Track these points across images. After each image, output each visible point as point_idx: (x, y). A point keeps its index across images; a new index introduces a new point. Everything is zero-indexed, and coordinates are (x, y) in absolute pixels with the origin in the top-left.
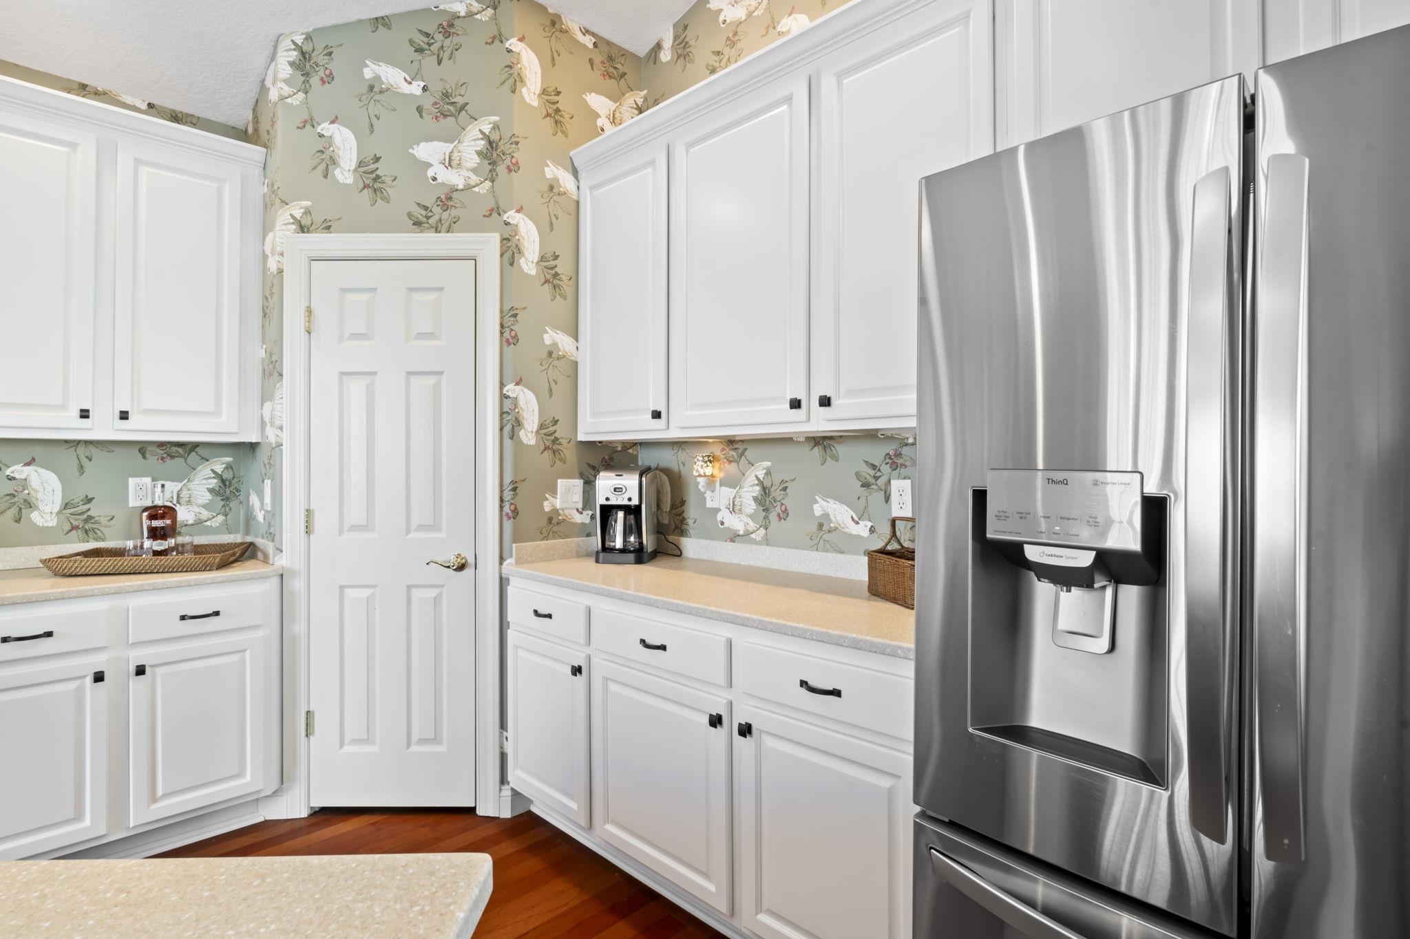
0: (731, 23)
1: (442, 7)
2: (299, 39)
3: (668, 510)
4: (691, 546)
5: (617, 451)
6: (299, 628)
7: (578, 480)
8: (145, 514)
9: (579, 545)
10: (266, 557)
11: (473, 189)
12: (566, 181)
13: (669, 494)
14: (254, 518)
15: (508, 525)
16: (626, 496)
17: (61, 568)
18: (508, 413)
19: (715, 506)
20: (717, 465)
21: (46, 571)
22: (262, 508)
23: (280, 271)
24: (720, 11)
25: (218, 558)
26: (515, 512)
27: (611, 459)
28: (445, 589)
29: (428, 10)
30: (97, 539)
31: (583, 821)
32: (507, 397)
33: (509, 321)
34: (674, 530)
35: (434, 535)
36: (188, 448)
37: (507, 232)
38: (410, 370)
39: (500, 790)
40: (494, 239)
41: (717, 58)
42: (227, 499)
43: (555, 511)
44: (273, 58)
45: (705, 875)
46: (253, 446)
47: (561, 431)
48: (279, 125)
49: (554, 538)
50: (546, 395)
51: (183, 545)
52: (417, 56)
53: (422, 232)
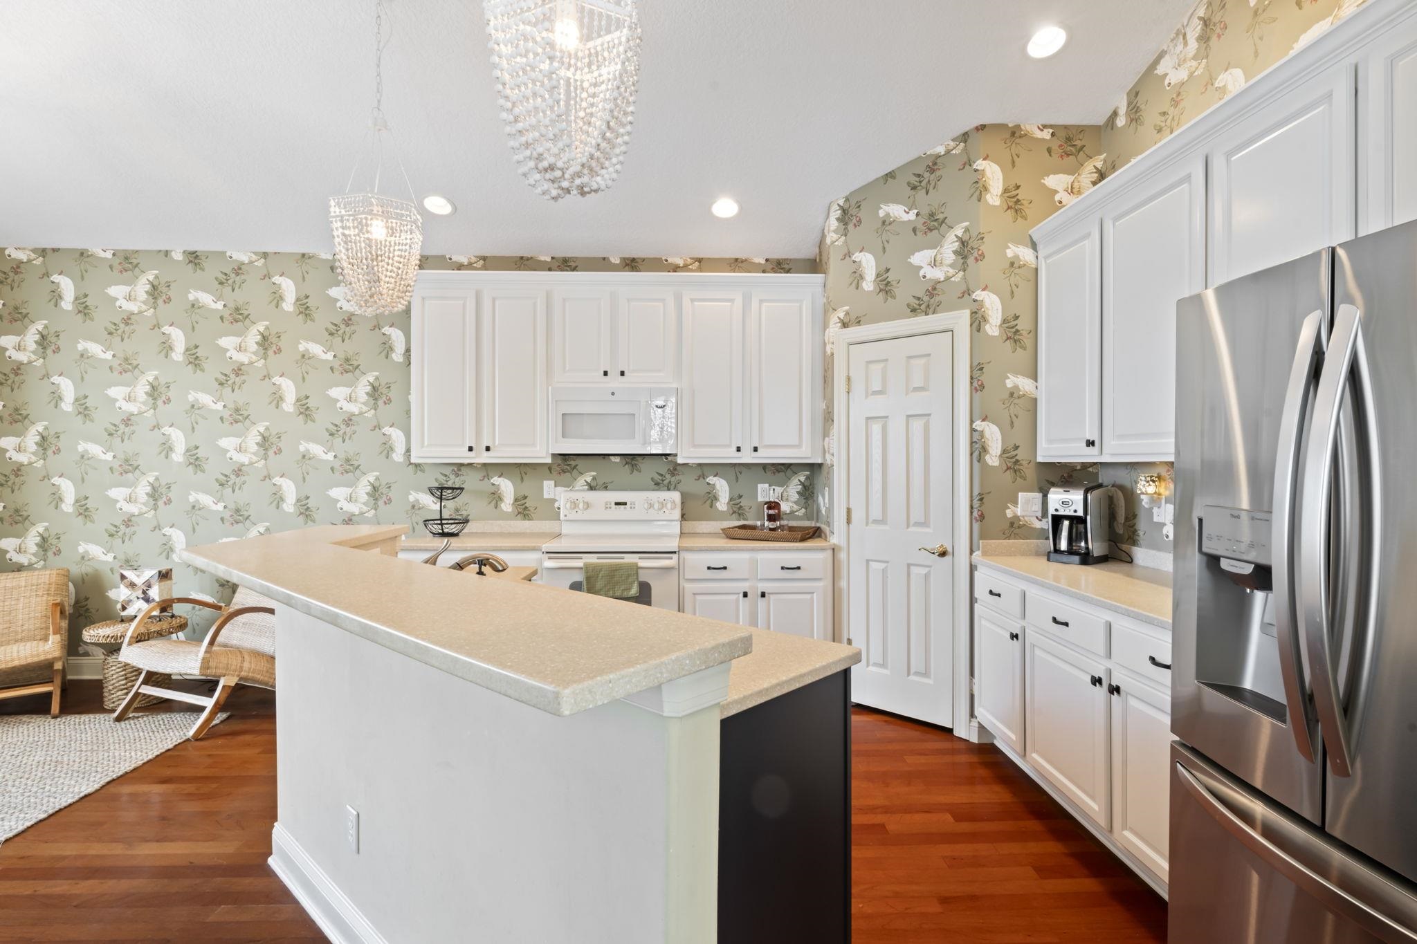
0: (1175, 85)
1: (928, 153)
2: (841, 202)
3: (1123, 522)
4: (1141, 555)
5: (1076, 470)
6: (843, 584)
7: (1037, 494)
8: (766, 506)
9: (1038, 546)
10: (826, 537)
11: (951, 279)
12: (1026, 254)
13: (1124, 508)
14: (821, 511)
15: (976, 526)
16: (1073, 508)
17: (730, 534)
18: (976, 442)
19: (1161, 520)
20: (1163, 484)
21: (723, 535)
22: (824, 506)
23: (832, 354)
24: (1166, 75)
25: (799, 535)
26: (982, 517)
27: (1070, 476)
28: (933, 568)
29: (920, 158)
30: (745, 519)
31: (1019, 748)
32: (976, 431)
33: (976, 374)
34: (1128, 540)
35: (927, 530)
36: (787, 466)
37: (975, 307)
38: (909, 413)
39: (970, 721)
40: (966, 314)
41: (1163, 118)
42: (806, 499)
43: (1016, 517)
44: (828, 217)
45: (1092, 797)
46: (820, 465)
47: (1022, 455)
48: (831, 260)
49: (1015, 538)
50: (1007, 427)
51: (783, 526)
52: (913, 192)
53: (916, 316)
